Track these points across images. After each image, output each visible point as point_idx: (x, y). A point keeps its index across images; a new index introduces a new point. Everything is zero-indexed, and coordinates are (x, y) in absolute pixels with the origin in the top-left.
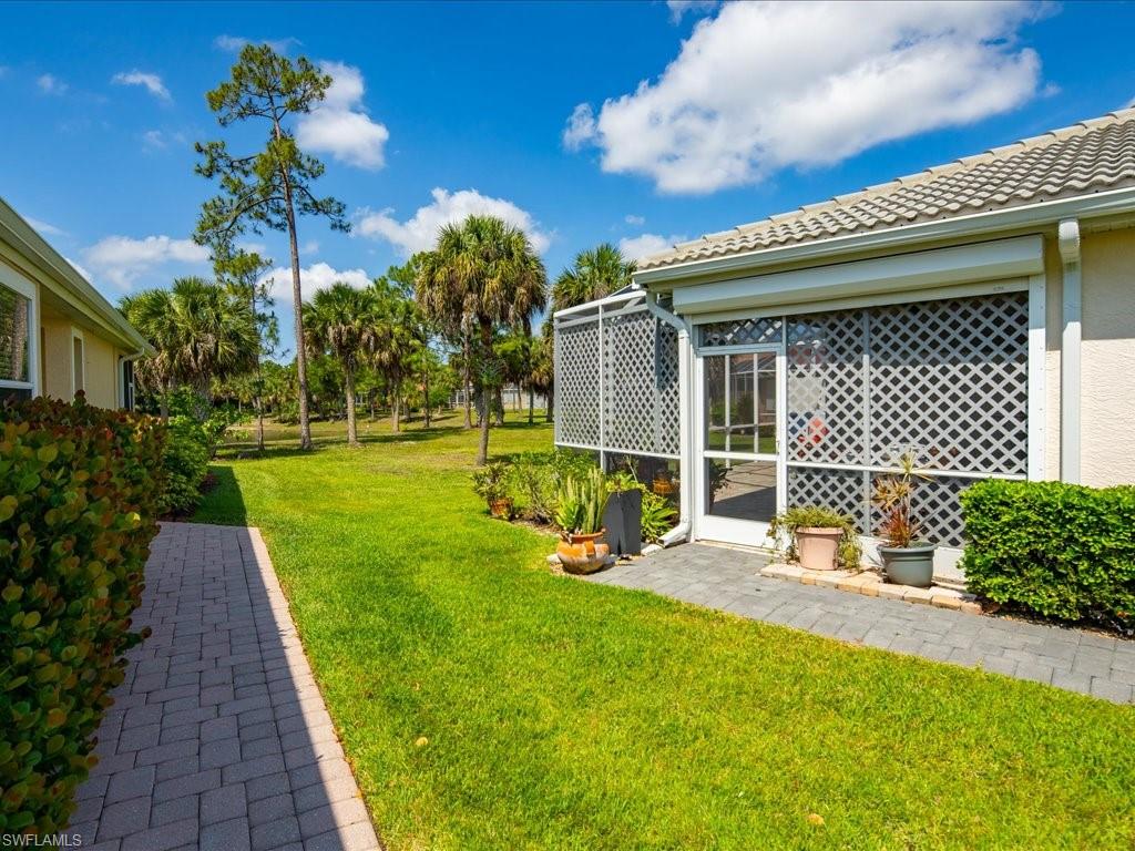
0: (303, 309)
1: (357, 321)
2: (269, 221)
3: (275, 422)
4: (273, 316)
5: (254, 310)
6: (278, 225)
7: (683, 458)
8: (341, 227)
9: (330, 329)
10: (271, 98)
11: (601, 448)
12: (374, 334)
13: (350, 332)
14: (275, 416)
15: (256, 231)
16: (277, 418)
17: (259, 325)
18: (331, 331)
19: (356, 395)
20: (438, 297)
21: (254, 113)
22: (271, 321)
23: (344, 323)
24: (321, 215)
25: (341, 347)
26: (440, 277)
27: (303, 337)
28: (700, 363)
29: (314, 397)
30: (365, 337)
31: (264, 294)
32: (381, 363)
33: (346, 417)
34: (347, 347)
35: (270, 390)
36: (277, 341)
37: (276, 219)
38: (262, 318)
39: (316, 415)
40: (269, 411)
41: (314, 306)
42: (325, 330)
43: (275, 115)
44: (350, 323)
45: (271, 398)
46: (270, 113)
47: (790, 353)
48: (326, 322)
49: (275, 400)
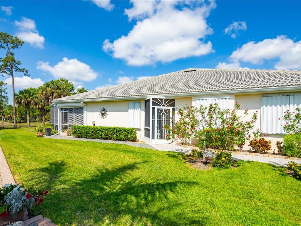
0: (15, 95)
1: (30, 99)
2: (6, 73)
3: (10, 122)
4: (7, 96)
5: (2, 95)
6: (9, 74)
7: (59, 125)
8: (27, 75)
9: (23, 100)
10: (7, 44)
11: (54, 124)
12: (35, 102)
13: (28, 101)
14: (10, 121)
15: (2, 76)
16: (11, 121)
17: (3, 99)
18: (23, 101)
19: (30, 116)
20: (44, 97)
21: (3, 48)
22: (6, 98)
23: (26, 99)
24: (21, 72)
25: (26, 104)
26: (44, 92)
27: (15, 101)
28: (61, 113)
29: (23, 116)
30: (32, 102)
31: (4, 91)
32: (39, 108)
33: (27, 122)
34: (28, 104)
35: (9, 114)
36: (8, 103)
37: (9, 72)
38: (4, 97)
39: (24, 121)
40: (9, 120)
41: (19, 94)
42: (21, 100)
43: (8, 49)
44: (28, 99)
45: (9, 116)
46: (7, 48)
47: (69, 112)
48: (21, 99)
49: (10, 117)
